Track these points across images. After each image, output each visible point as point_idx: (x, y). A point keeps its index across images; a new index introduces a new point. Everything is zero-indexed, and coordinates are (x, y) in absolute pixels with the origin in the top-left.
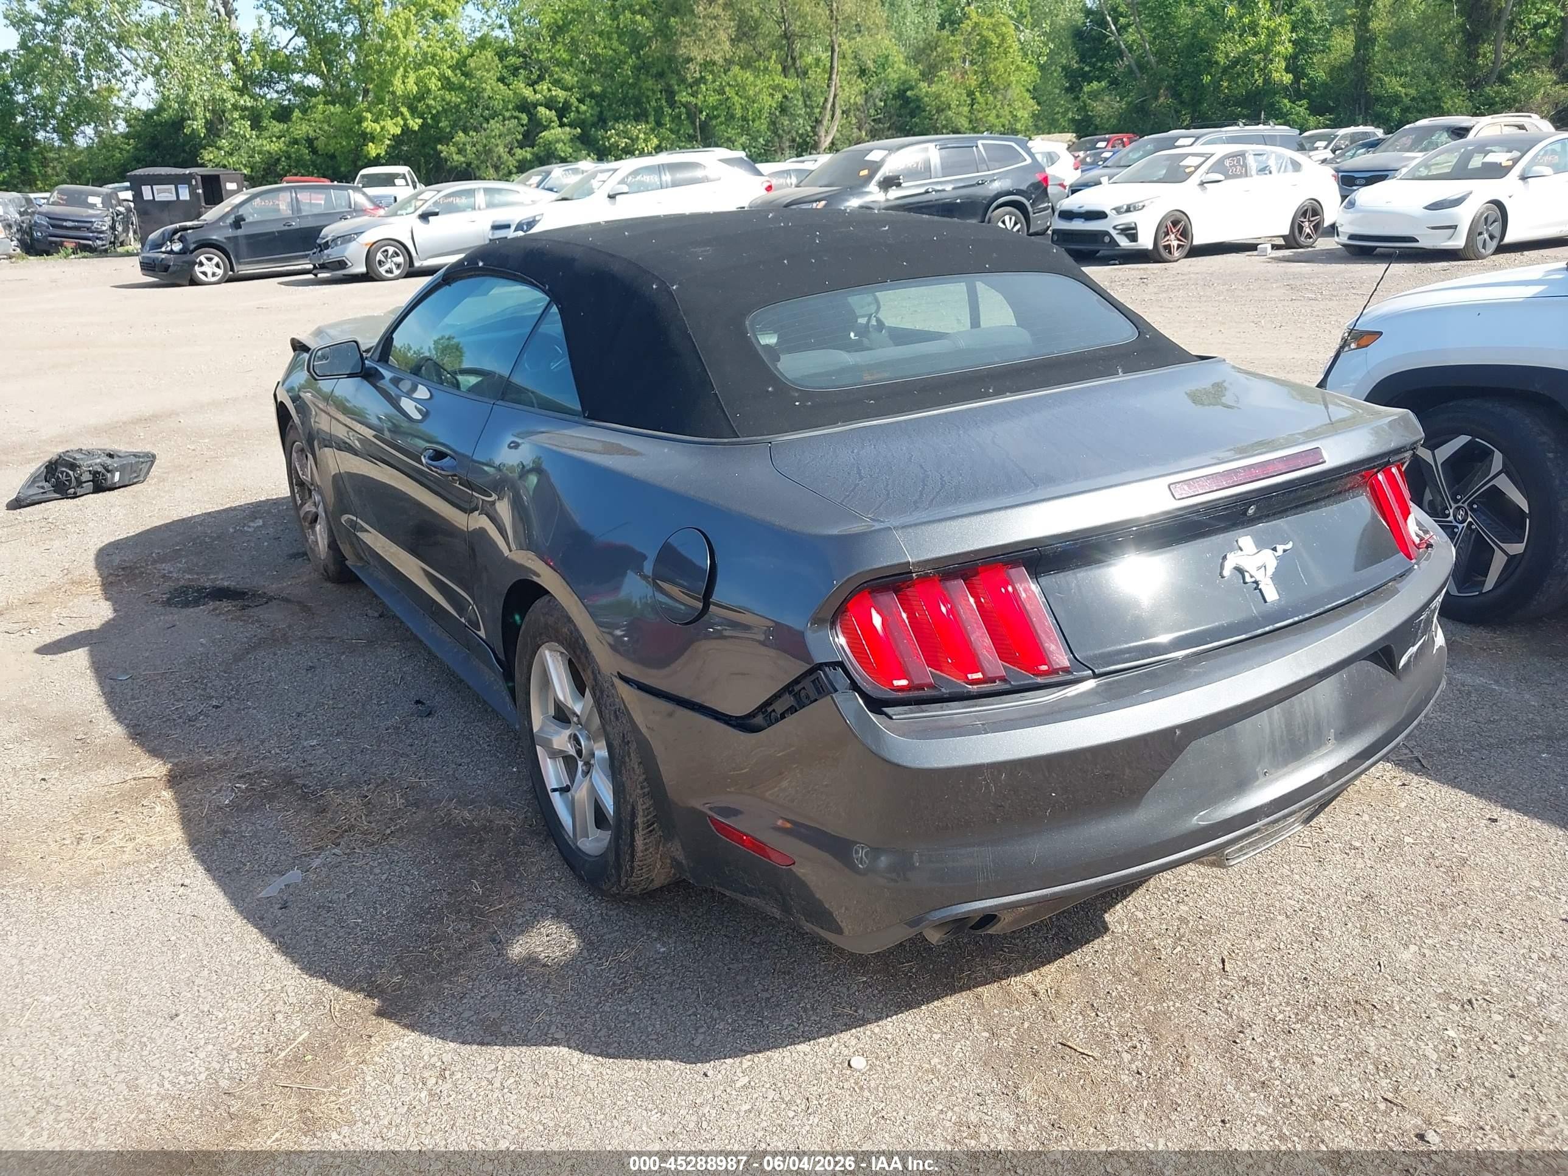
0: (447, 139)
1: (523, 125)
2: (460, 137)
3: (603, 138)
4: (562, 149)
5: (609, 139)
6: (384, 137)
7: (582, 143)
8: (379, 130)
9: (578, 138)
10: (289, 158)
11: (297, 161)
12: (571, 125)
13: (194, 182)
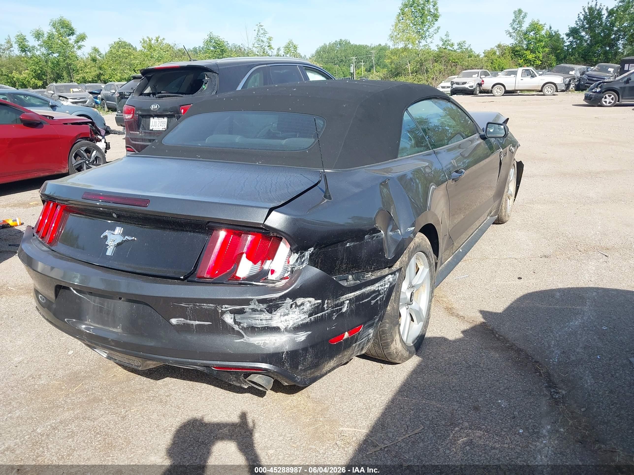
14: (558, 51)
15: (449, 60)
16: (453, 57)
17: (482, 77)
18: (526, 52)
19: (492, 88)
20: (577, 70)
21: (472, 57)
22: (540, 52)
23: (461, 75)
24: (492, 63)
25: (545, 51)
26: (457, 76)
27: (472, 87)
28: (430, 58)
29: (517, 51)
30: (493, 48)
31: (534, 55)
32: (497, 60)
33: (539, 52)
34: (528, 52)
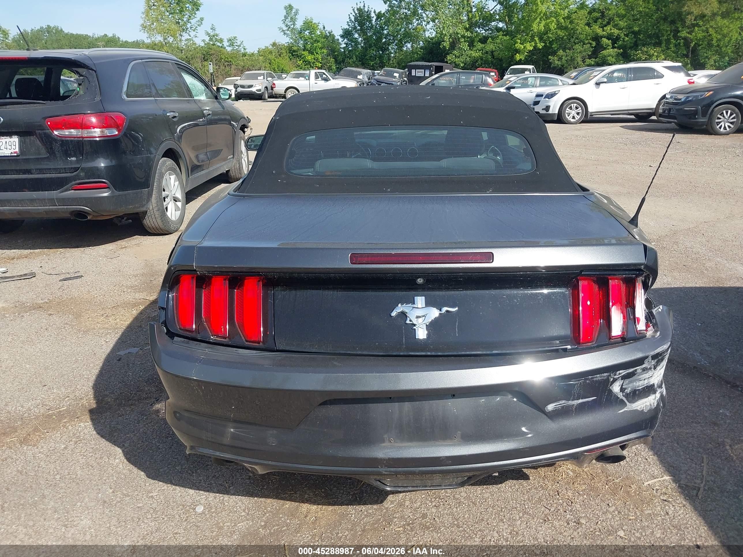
0: (554, 53)
1: (592, 47)
2: (561, 52)
3: (634, 54)
4: (610, 59)
5: (637, 55)
6: (525, 51)
7: (623, 57)
8: (522, 47)
9: (621, 54)
10: (482, 59)
11: (485, 61)
12: (619, 48)
13: (432, 69)
14: (336, 53)
15: (221, 59)
16: (225, 55)
17: (268, 79)
18: (304, 53)
19: (285, 92)
20: (364, 75)
21: (247, 55)
22: (319, 53)
23: (243, 77)
24: (270, 63)
25: (323, 52)
26: (239, 78)
27: (260, 90)
28: (198, 55)
29: (294, 51)
30: (267, 47)
31: (313, 57)
32: (275, 60)
33: (317, 53)
34: (306, 53)
